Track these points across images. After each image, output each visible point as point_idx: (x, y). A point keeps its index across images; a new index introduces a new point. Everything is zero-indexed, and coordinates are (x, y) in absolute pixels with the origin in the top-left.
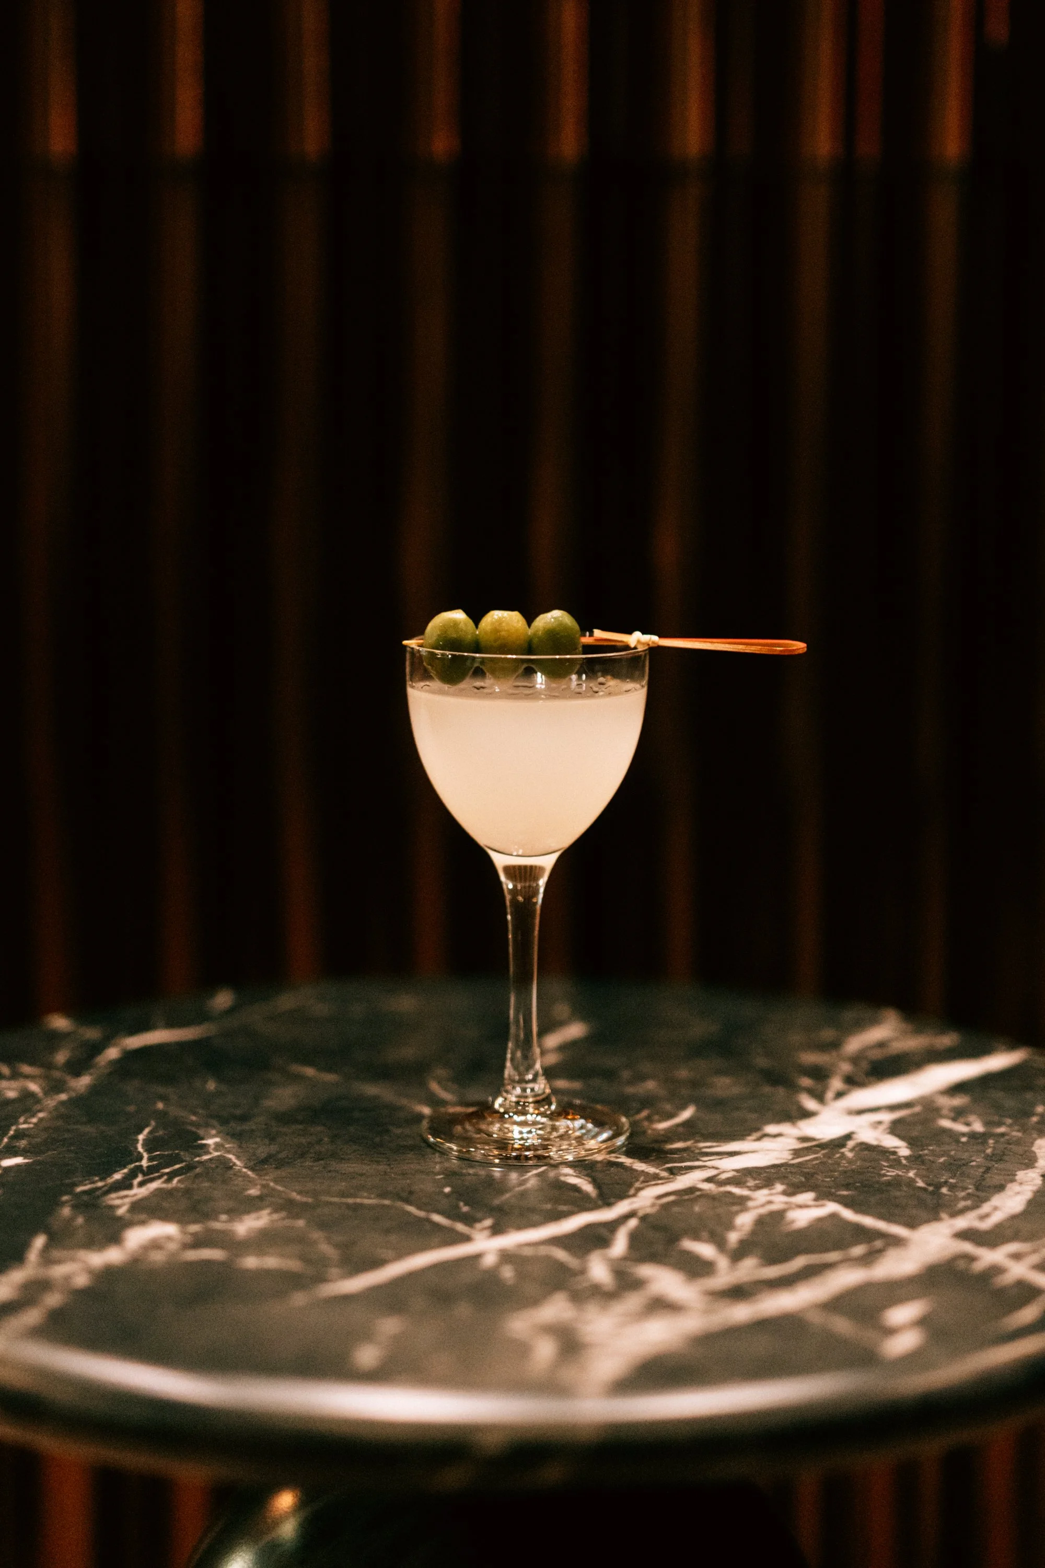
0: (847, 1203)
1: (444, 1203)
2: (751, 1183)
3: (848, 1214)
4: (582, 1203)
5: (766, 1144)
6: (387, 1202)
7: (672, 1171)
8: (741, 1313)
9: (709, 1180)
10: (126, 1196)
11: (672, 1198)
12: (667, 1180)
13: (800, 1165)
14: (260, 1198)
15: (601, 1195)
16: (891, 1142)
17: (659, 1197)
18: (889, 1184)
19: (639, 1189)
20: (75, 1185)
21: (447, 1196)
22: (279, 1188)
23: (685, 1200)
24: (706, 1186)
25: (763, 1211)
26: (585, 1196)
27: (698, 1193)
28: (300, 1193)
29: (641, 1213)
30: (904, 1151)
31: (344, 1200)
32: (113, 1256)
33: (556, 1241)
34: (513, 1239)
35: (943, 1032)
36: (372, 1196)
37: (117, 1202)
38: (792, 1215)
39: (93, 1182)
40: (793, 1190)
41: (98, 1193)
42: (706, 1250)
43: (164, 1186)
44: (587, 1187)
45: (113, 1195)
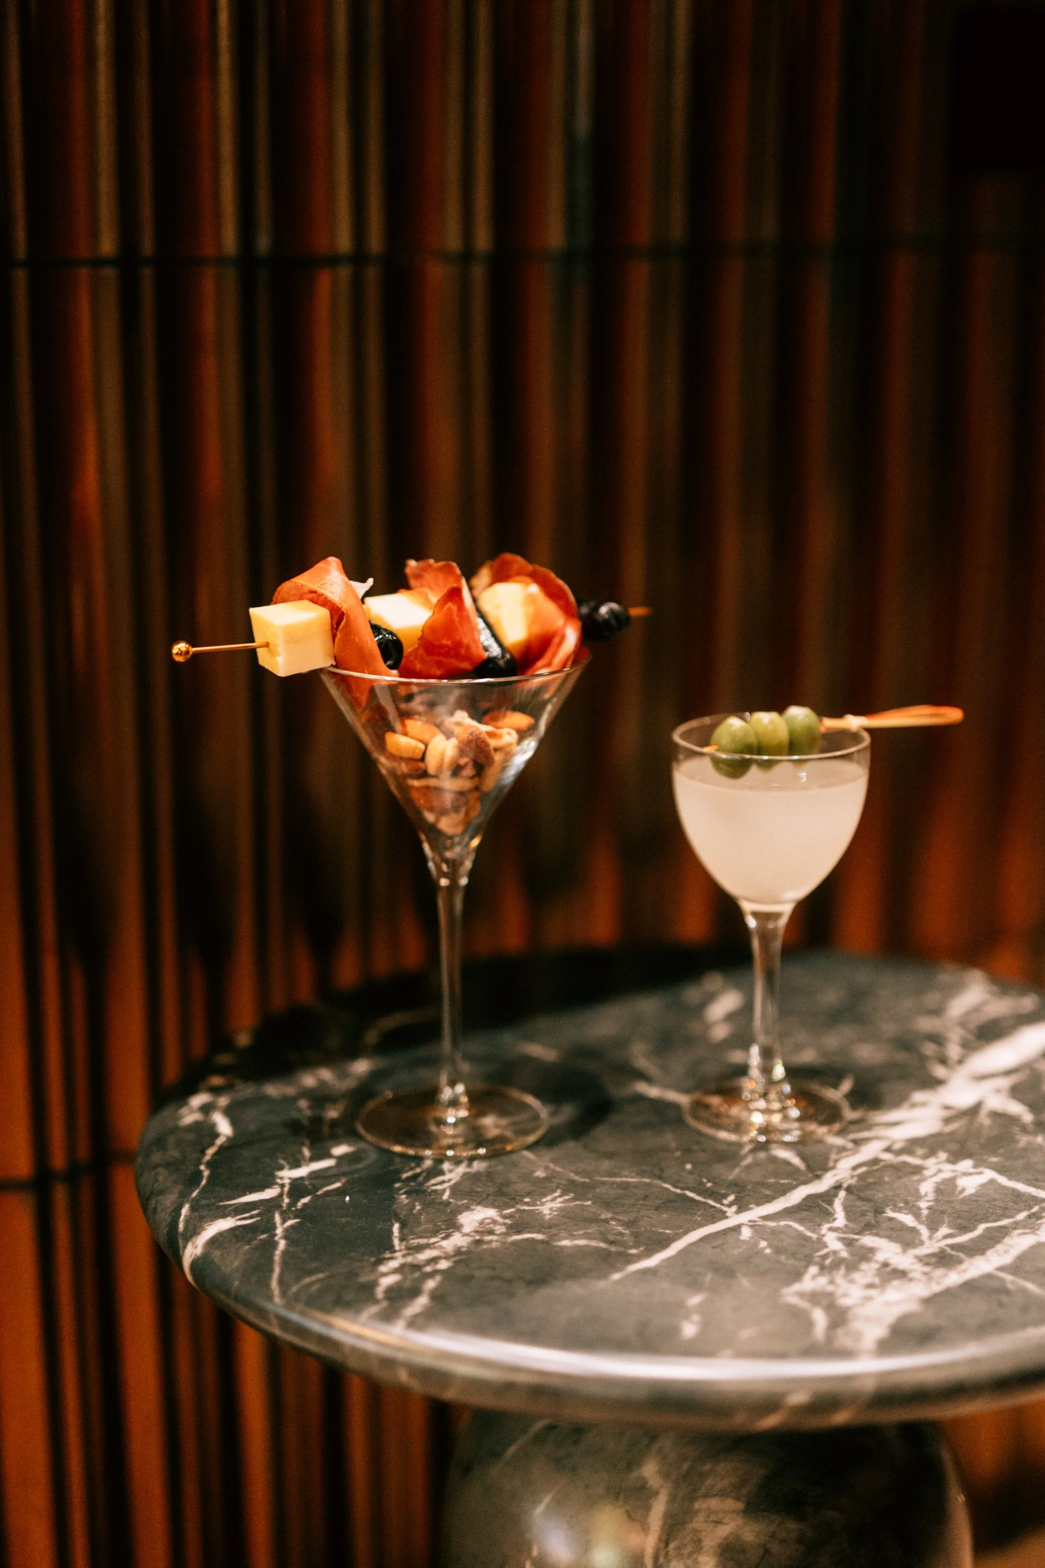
0: (1001, 1170)
1: (691, 1179)
2: (920, 1152)
3: (1003, 1180)
4: (797, 1178)
5: (917, 1113)
6: (647, 1180)
7: (857, 1143)
8: (953, 1278)
9: (888, 1150)
10: (443, 1182)
11: (864, 1169)
12: (855, 1152)
13: (952, 1133)
14: (548, 1179)
15: (809, 1168)
16: (1016, 1108)
17: (855, 1168)
18: (1025, 1149)
19: (836, 1161)
20: (400, 1172)
21: (691, 1172)
22: (558, 1169)
23: (875, 1171)
24: (887, 1157)
25: (939, 1178)
26: (796, 1170)
27: (882, 1164)
28: (577, 1173)
29: (845, 1185)
30: (1028, 1117)
31: (613, 1179)
32: (457, 1240)
33: (788, 1213)
34: (756, 1213)
35: (1023, 993)
36: (633, 1174)
37: (439, 1187)
38: (961, 1182)
39: (412, 1169)
40: (955, 1158)
41: (421, 1179)
42: (907, 1219)
43: (468, 1170)
44: (796, 1161)
45: (433, 1181)
